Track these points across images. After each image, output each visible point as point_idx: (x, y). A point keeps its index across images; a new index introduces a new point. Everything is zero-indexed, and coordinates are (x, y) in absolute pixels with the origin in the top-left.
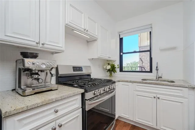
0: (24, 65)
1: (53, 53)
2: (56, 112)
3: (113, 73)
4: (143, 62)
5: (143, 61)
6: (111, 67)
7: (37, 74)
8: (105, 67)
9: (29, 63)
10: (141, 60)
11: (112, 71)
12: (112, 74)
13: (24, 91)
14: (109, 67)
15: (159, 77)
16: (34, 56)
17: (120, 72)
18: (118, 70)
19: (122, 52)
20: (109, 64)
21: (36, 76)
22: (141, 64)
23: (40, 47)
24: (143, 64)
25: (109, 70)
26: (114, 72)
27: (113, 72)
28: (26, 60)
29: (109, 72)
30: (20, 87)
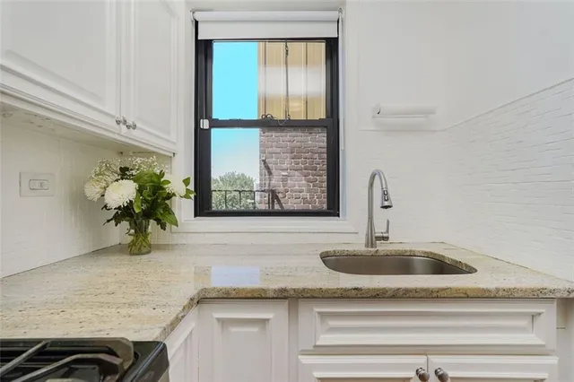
3: (152, 226)
4: (270, 173)
5: (273, 171)
6: (140, 191)
8: (93, 191)
10: (268, 168)
11: (148, 214)
12: (146, 235)
14: (123, 193)
18: (183, 208)
19: (208, 116)
20: (124, 173)
22: (267, 182)
24: (273, 182)
25: (125, 213)
26: (159, 221)
29: (125, 224)
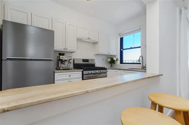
0: (60, 58)
1: (72, 52)
2: (70, 76)
7: (64, 62)
9: (61, 57)
13: (60, 68)
15: (143, 67)
16: (63, 55)
17: (120, 64)
18: (118, 62)
21: (64, 63)
23: (65, 51)
27: (113, 64)
28: (61, 56)
30: (58, 67)
